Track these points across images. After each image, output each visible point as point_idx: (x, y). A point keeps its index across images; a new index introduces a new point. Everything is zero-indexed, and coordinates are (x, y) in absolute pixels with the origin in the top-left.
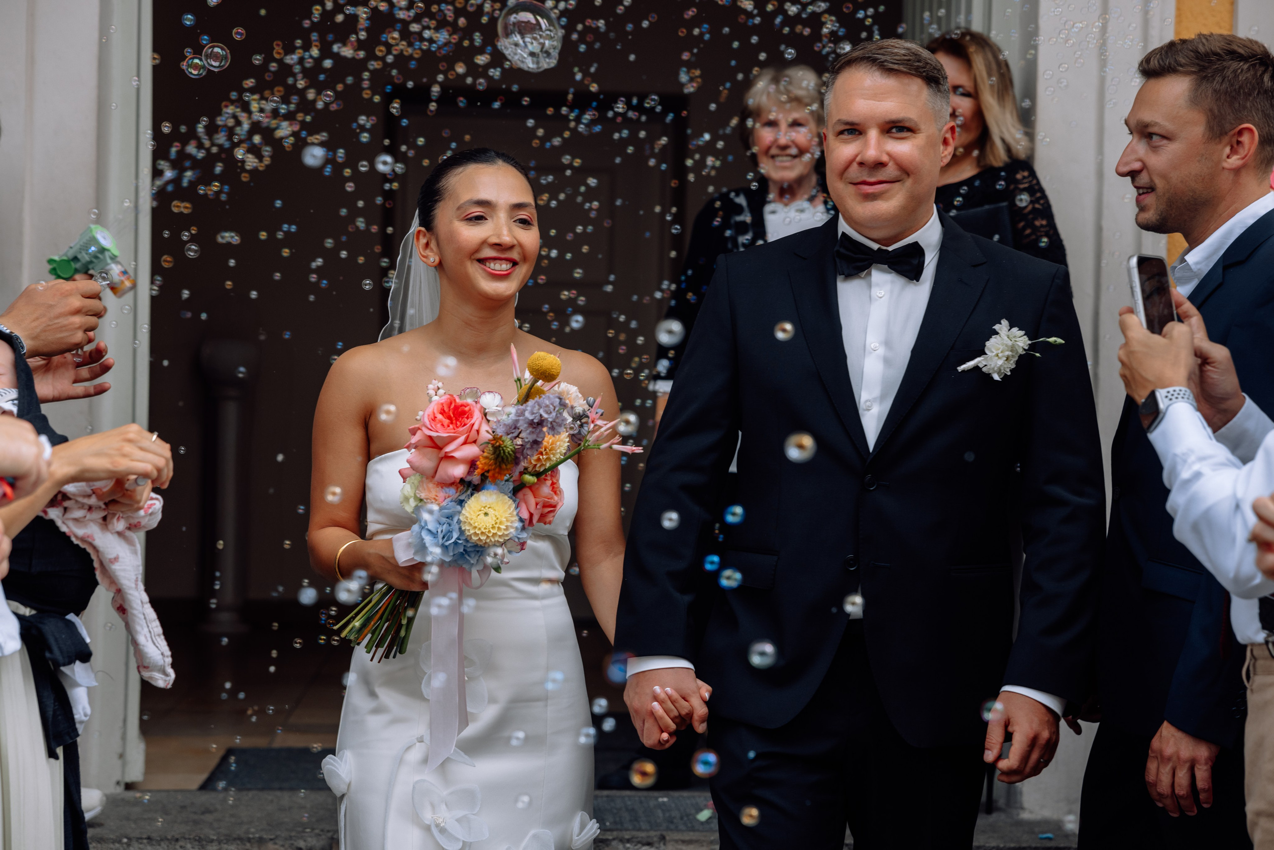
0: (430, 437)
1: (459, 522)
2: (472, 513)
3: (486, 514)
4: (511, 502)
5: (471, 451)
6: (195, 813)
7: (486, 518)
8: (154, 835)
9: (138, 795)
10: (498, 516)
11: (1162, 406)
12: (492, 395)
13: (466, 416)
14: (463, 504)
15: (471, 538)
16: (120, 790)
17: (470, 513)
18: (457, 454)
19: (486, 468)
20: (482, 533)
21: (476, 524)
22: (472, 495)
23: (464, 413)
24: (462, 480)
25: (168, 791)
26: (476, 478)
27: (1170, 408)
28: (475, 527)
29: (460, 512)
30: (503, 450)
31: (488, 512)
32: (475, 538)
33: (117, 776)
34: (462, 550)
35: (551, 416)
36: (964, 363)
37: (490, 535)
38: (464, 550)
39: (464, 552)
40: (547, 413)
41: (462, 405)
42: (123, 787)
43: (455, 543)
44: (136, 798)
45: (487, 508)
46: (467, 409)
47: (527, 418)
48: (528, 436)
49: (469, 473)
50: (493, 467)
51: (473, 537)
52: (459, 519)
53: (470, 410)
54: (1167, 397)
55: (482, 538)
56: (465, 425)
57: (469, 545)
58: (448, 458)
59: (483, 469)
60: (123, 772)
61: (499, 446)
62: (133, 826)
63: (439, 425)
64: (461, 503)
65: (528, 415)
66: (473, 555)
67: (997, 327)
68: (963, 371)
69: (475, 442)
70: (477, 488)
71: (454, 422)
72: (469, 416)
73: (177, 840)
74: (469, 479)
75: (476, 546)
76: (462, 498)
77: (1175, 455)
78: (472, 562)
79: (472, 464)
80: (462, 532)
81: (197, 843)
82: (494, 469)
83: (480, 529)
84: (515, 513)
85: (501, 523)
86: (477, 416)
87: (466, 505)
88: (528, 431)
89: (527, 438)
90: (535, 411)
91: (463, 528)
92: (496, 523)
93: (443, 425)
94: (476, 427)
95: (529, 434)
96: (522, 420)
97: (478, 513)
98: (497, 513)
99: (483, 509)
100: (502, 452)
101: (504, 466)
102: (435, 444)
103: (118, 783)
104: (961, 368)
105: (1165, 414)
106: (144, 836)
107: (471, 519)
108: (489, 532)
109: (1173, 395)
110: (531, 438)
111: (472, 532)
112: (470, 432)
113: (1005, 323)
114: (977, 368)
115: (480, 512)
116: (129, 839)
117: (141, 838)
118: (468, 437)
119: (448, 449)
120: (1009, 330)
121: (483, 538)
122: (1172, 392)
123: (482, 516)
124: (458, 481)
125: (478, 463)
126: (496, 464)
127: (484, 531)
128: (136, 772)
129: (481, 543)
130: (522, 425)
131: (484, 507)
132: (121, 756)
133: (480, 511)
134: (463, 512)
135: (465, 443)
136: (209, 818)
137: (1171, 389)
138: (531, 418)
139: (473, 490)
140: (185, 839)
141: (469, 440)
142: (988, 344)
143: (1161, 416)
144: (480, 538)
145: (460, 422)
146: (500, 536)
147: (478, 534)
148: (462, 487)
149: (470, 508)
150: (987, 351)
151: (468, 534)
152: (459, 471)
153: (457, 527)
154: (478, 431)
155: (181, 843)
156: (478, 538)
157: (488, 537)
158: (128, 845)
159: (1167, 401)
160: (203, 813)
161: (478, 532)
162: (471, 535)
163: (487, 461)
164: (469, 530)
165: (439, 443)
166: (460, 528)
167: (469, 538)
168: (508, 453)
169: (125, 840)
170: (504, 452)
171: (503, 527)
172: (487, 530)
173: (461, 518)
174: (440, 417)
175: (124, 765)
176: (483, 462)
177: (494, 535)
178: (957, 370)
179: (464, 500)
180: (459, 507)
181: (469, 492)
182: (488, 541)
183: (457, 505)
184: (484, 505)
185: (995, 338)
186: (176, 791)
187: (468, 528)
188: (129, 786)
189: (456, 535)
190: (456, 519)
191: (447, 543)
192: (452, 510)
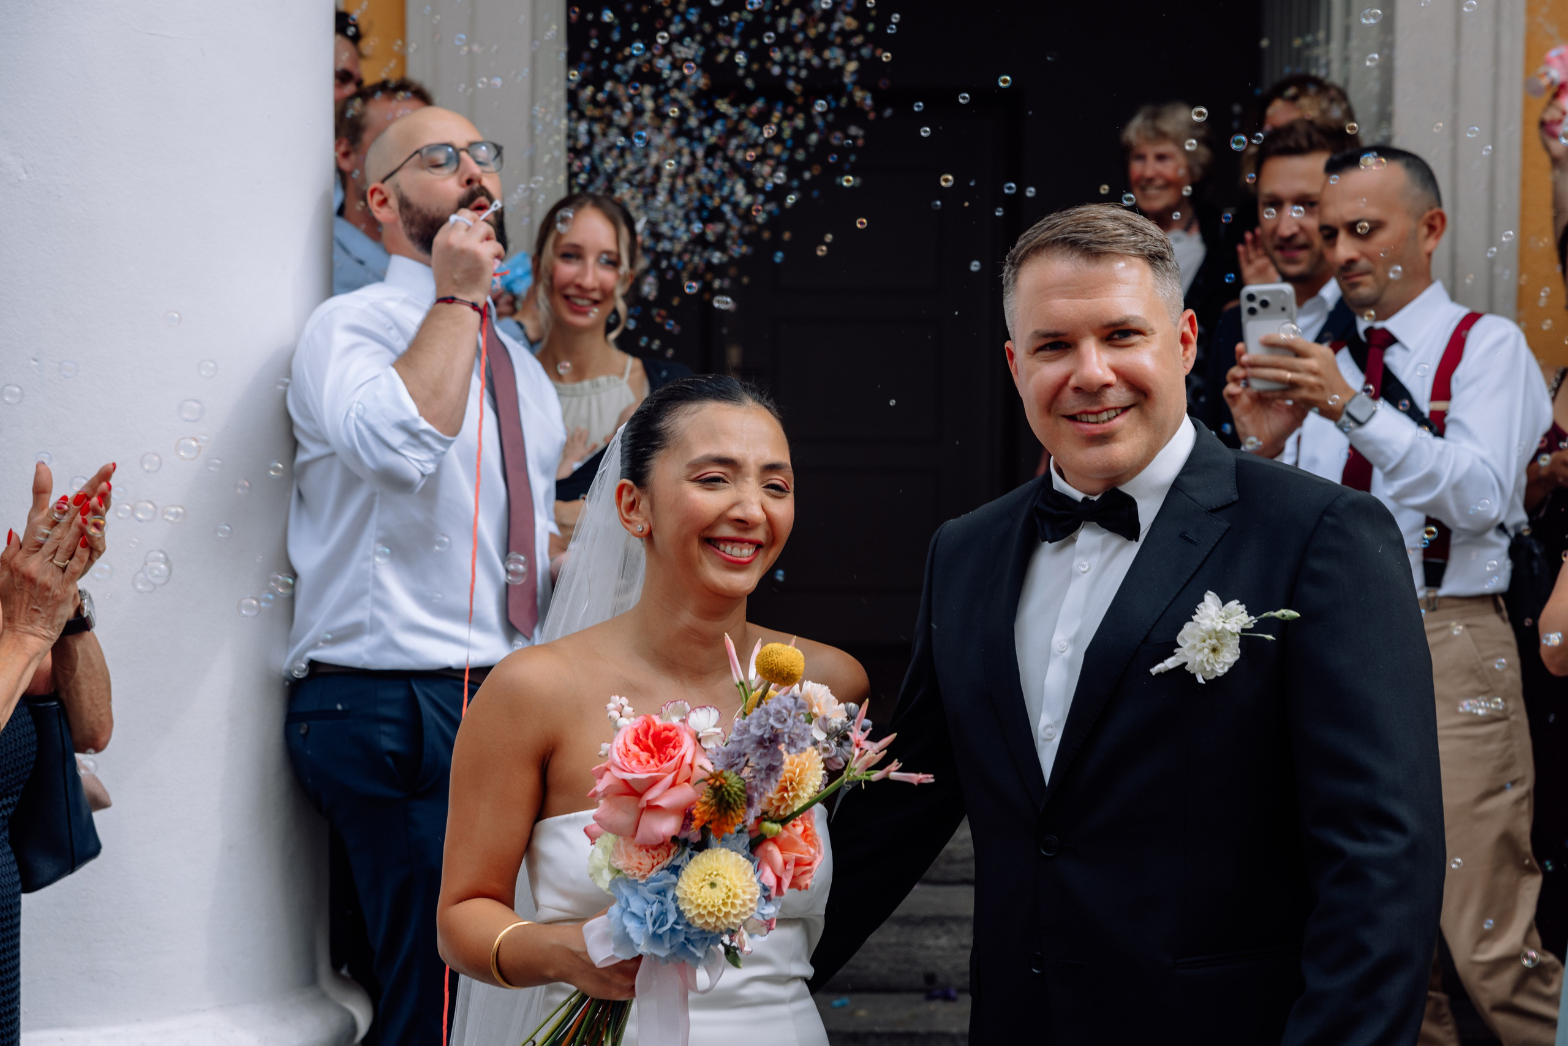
0: (624, 781)
1: (675, 899)
2: (693, 885)
3: (713, 885)
4: (748, 862)
5: (684, 795)
7: (714, 890)
10: (731, 886)
12: (705, 710)
13: (672, 744)
14: (679, 872)
15: (694, 922)
17: (690, 885)
18: (662, 803)
19: (707, 817)
20: (710, 913)
21: (700, 901)
22: (691, 857)
23: (668, 740)
24: (674, 839)
26: (694, 834)
28: (699, 906)
29: (675, 885)
30: (727, 791)
31: (715, 882)
32: (699, 922)
34: (682, 939)
36: (1160, 662)
37: (721, 915)
38: (686, 939)
39: (686, 942)
41: (666, 729)
43: (672, 930)
45: (713, 876)
46: (671, 734)
49: (685, 826)
50: (717, 815)
51: (696, 919)
52: (674, 895)
53: (677, 735)
55: (709, 921)
56: (672, 757)
57: (692, 931)
58: (653, 808)
59: (703, 819)
63: (634, 763)
64: (675, 870)
66: (698, 945)
69: (688, 781)
70: (698, 848)
71: (656, 754)
72: (677, 745)
74: (683, 835)
75: (703, 931)
76: (676, 863)
78: (698, 955)
79: (687, 813)
80: (680, 913)
82: (719, 818)
83: (705, 907)
84: (755, 879)
85: (735, 896)
86: (687, 743)
87: (683, 873)
91: (682, 908)
92: (728, 897)
93: (639, 761)
94: (687, 760)
97: (701, 885)
98: (728, 883)
99: (707, 877)
100: (726, 793)
101: (731, 812)
102: (631, 791)
104: (1155, 670)
107: (692, 894)
108: (719, 910)
111: (694, 912)
112: (680, 768)
113: (1211, 597)
115: (704, 883)
118: (677, 775)
119: (651, 795)
121: (712, 919)
123: (707, 889)
124: (669, 840)
125: (694, 811)
127: (711, 910)
129: (709, 928)
130: (749, 748)
131: (710, 875)
133: (704, 880)
134: (680, 884)
135: (674, 784)
139: (692, 850)
141: (680, 780)
144: (706, 921)
145: (665, 754)
146: (735, 916)
147: (704, 915)
148: (675, 848)
149: (689, 877)
151: (690, 915)
152: (668, 826)
153: (673, 906)
154: (691, 766)
156: (703, 921)
157: (718, 918)
161: (704, 912)
162: (693, 917)
163: (706, 807)
164: (690, 910)
165: (637, 789)
166: (677, 908)
167: (691, 922)
170: (728, 793)
171: (738, 902)
172: (716, 909)
173: (678, 893)
174: (635, 749)
176: (702, 809)
177: (727, 914)
179: (679, 866)
180: (673, 877)
181: (686, 854)
182: (719, 924)
183: (671, 873)
184: (709, 872)
187: (688, 907)
189: (672, 918)
190: (670, 896)
191: (660, 931)
192: (661, 883)
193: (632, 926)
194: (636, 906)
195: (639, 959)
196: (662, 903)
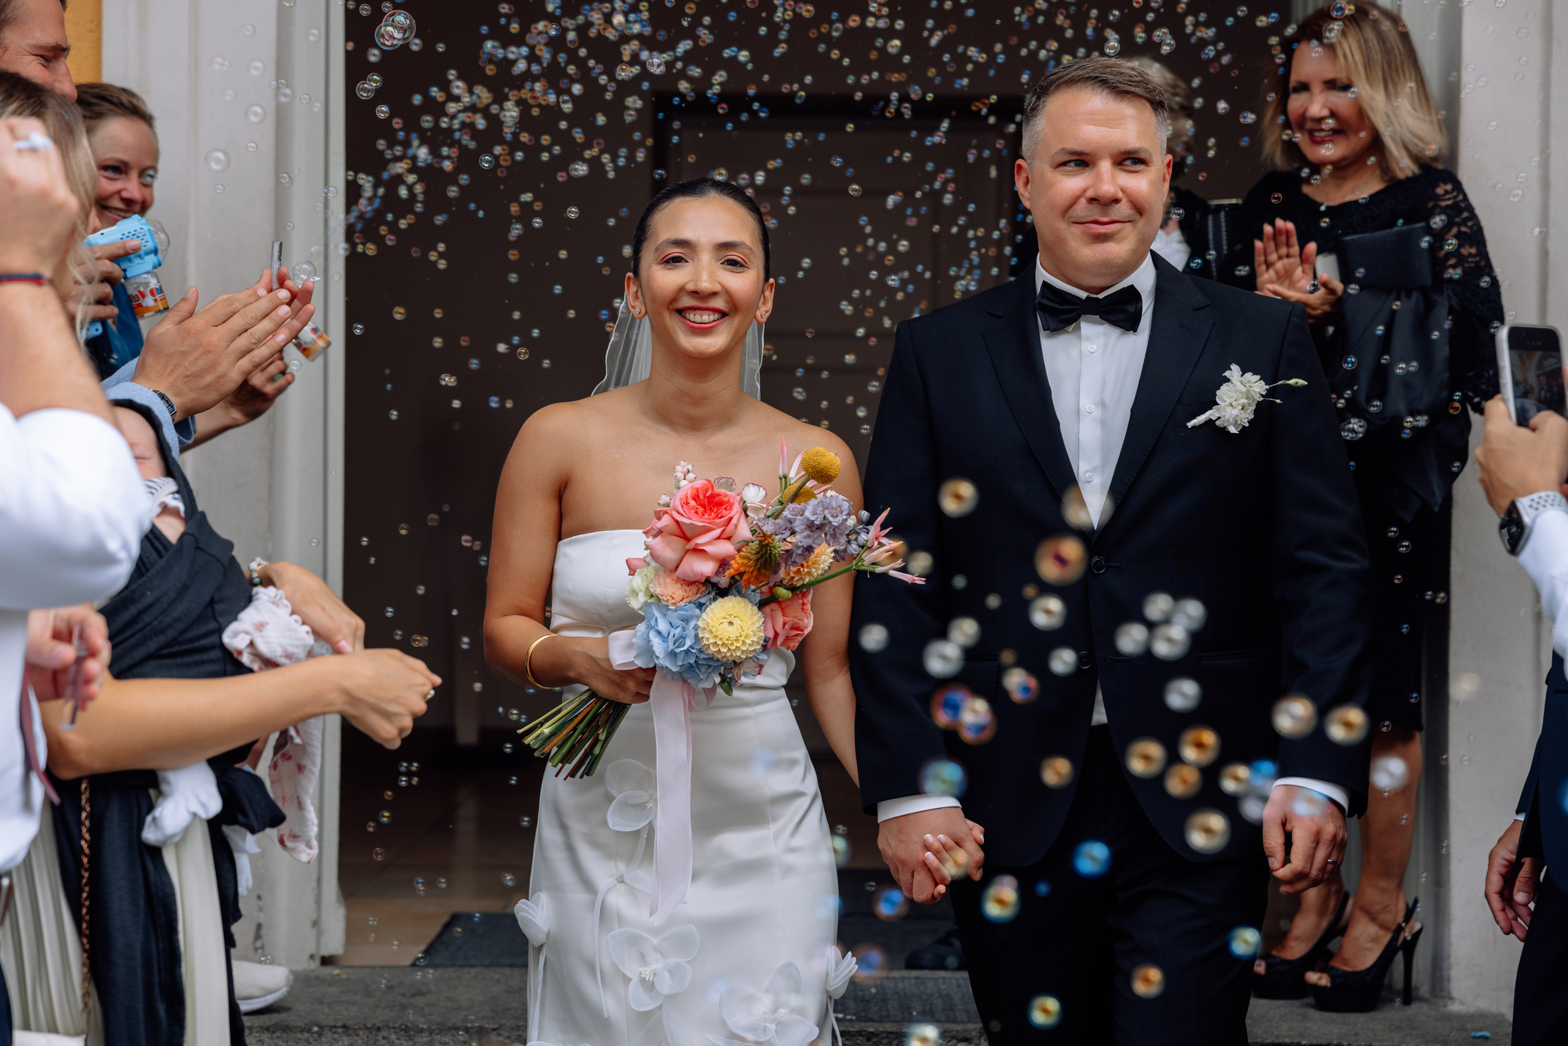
0: (679, 524)
1: (696, 628)
2: (715, 619)
3: (731, 623)
4: (758, 614)
5: (725, 548)
6: (403, 995)
7: (731, 628)
8: (350, 1023)
9: (336, 972)
10: (744, 628)
11: (1527, 519)
12: (756, 488)
13: (724, 507)
14: (703, 608)
15: (708, 648)
16: (315, 965)
17: (712, 619)
18: (706, 549)
19: (742, 569)
20: (723, 644)
21: (717, 633)
22: (715, 599)
23: (721, 503)
24: (708, 581)
25: (373, 967)
26: (723, 581)
27: (1539, 521)
28: (716, 637)
29: (698, 617)
30: (770, 550)
31: (733, 622)
32: (713, 649)
33: (311, 949)
34: (692, 661)
35: (837, 520)
36: (1194, 418)
38: (696, 662)
39: (695, 665)
40: (833, 516)
41: (718, 495)
42: (318, 961)
43: (687, 652)
44: (333, 976)
45: (732, 617)
46: (724, 499)
47: (808, 519)
48: (803, 540)
49: (717, 573)
50: (751, 569)
51: (711, 647)
52: (696, 624)
53: (727, 501)
54: (1531, 506)
55: (722, 650)
56: (721, 517)
57: (702, 656)
58: (697, 551)
59: (737, 570)
60: (318, 944)
61: (767, 545)
62: (327, 1010)
63: (692, 512)
64: (701, 606)
65: (807, 514)
66: (703, 669)
67: (1227, 374)
68: (1194, 427)
69: (729, 538)
70: (722, 593)
71: (709, 511)
72: (728, 507)
73: (379, 1029)
74: (715, 580)
75: (711, 658)
76: (702, 601)
77: (1552, 578)
78: (702, 677)
79: (723, 563)
80: (697, 639)
81: (403, 1033)
82: (752, 572)
83: (721, 639)
85: (746, 636)
86: (737, 508)
87: (707, 610)
88: (805, 534)
89: (801, 542)
90: (818, 512)
91: (700, 636)
92: (741, 635)
93: (695, 512)
94: (734, 521)
95: (805, 537)
96: (799, 520)
97: (721, 621)
98: (743, 625)
99: (728, 617)
100: (769, 552)
101: (763, 571)
102: (683, 535)
103: (312, 957)
104: (1190, 424)
105: (1531, 529)
106: (339, 1024)
107: (713, 627)
108: (732, 644)
109: (1538, 503)
110: (806, 543)
111: (712, 641)
112: (727, 526)
113: (1235, 368)
114: (1210, 422)
115: (724, 620)
116: (321, 1027)
117: (335, 1027)
118: (723, 531)
119: (699, 541)
120: (1242, 376)
121: (724, 650)
122: (1537, 500)
123: (726, 625)
124: (704, 580)
125: (732, 562)
126: (755, 566)
127: (725, 643)
128: (334, 943)
129: (719, 656)
130: (798, 525)
131: (729, 615)
132: (315, 923)
133: (724, 618)
134: (703, 616)
135: (719, 538)
136: (419, 1001)
137: (1535, 496)
138: (812, 518)
139: (716, 594)
140: (389, 1028)
141: (723, 536)
142: (1218, 392)
143: (1527, 531)
144: (719, 650)
145: (715, 513)
147: (718, 645)
148: (704, 589)
149: (712, 613)
150: (1218, 401)
151: (705, 642)
152: (707, 569)
153: (693, 633)
154: (736, 526)
155: (384, 1033)
156: (717, 649)
157: (729, 649)
158: (320, 1034)
159: (1532, 512)
160: (413, 995)
161: (720, 643)
162: (709, 645)
163: (745, 561)
164: (708, 639)
165: (689, 534)
166: (696, 636)
167: (705, 649)
168: (775, 555)
169: (316, 1029)
170: (770, 554)
171: (747, 641)
172: (730, 642)
173: (700, 623)
174: (693, 502)
175: (319, 935)
176: (740, 561)
177: (737, 649)
178: (1187, 427)
179: (704, 604)
180: (697, 611)
181: (711, 596)
183: (696, 607)
184: (730, 613)
185: (1227, 385)
186: (382, 967)
187: (707, 636)
188: (326, 961)
189: (689, 643)
190: (692, 624)
191: (678, 650)
192: (688, 613)
193: (656, 642)
194: (663, 626)
195: (653, 670)
196: (684, 629)
